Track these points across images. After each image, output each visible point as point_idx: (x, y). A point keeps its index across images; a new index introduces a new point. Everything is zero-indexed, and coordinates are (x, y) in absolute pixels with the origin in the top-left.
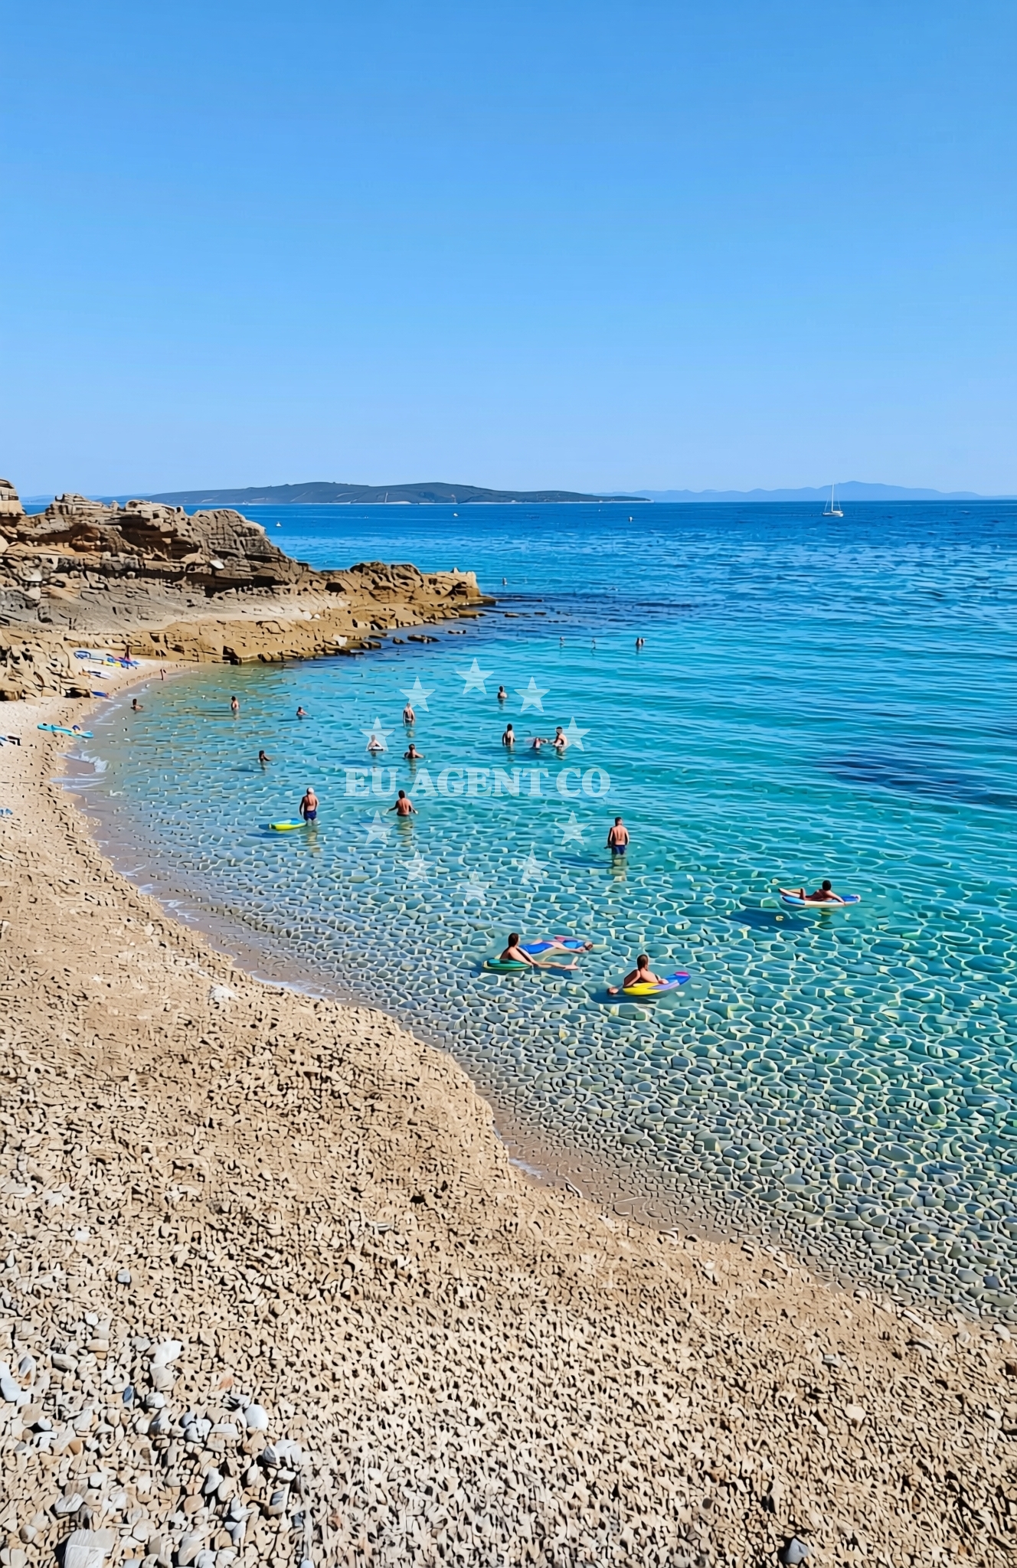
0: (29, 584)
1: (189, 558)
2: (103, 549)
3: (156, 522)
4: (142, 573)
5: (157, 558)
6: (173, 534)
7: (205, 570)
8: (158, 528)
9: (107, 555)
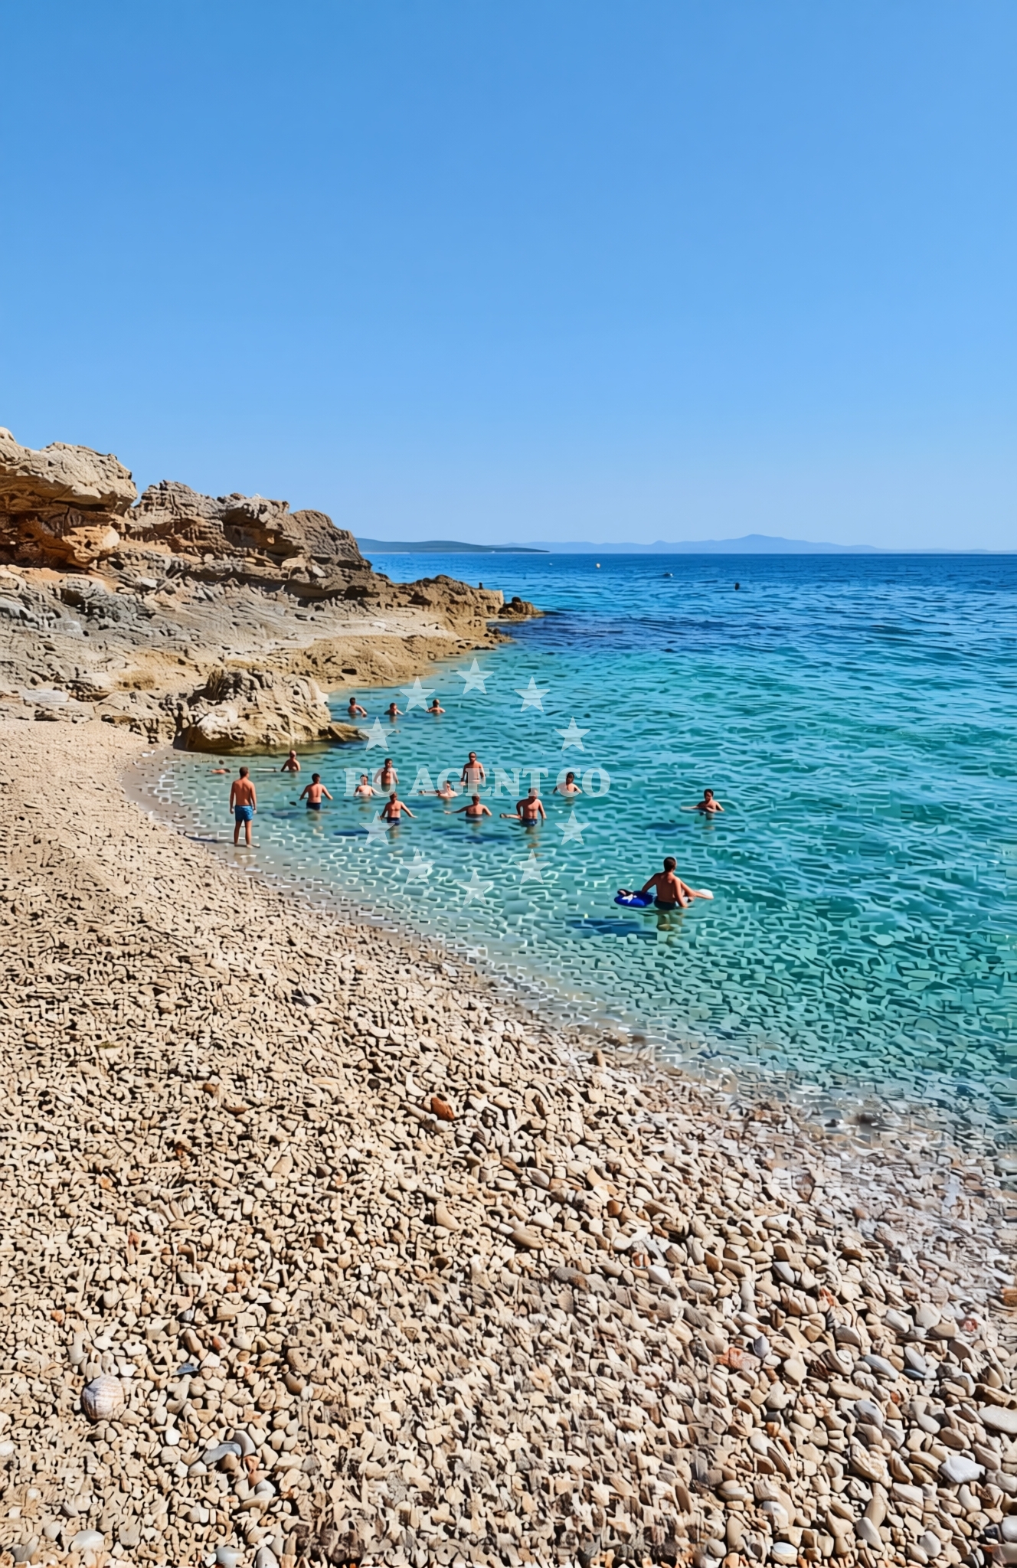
0: (144, 589)
1: (290, 563)
2: (205, 551)
3: (263, 518)
4: (244, 579)
5: (260, 563)
6: (277, 534)
7: (305, 579)
8: (264, 524)
9: (209, 557)
